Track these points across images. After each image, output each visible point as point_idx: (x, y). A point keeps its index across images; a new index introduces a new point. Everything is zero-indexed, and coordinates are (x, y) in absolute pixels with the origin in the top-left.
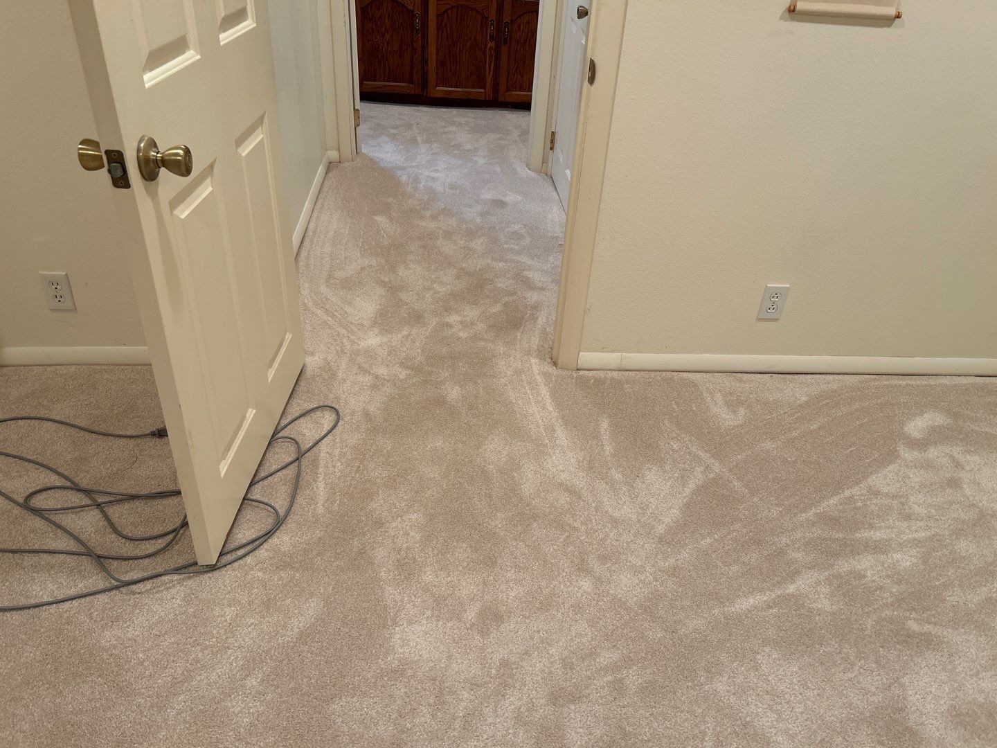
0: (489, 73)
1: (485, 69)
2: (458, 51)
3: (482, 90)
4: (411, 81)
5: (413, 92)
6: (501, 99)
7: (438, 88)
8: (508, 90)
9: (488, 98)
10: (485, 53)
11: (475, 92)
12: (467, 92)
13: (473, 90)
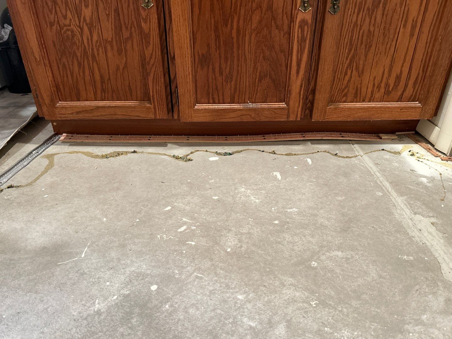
0: (298, 72)
1: (288, 66)
2: (234, 34)
3: (283, 105)
4: (146, 97)
5: (151, 116)
6: (317, 117)
7: (198, 106)
8: (332, 101)
9: (292, 118)
10: (289, 33)
11: (269, 109)
12: (254, 110)
13: (264, 105)
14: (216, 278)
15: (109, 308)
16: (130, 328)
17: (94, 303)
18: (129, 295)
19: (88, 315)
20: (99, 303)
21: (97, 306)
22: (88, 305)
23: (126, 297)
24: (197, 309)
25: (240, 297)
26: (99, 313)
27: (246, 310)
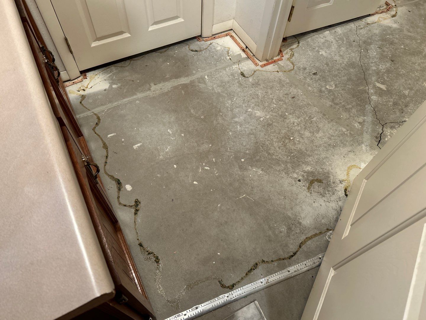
14: (227, 143)
15: (259, 168)
16: (261, 157)
17: (260, 174)
18: (250, 166)
19: (265, 172)
20: (259, 172)
21: (260, 172)
22: (262, 175)
23: (252, 166)
24: (243, 143)
25: (231, 133)
26: (262, 170)
27: (235, 130)
